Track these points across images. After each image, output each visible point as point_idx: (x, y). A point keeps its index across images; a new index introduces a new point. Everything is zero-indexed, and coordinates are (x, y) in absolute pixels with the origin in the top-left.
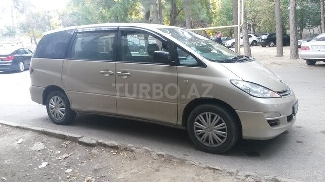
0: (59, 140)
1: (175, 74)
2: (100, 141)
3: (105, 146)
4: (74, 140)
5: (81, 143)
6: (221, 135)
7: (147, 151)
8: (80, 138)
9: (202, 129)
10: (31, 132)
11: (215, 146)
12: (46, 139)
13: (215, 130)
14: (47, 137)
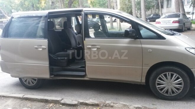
0: (42, 104)
1: (140, 46)
2: (81, 101)
3: (87, 104)
4: (56, 102)
5: (64, 104)
6: (179, 88)
7: (125, 105)
8: (61, 100)
9: (163, 84)
10: (12, 99)
11: (173, 95)
12: (29, 104)
13: (174, 84)
14: (29, 102)
